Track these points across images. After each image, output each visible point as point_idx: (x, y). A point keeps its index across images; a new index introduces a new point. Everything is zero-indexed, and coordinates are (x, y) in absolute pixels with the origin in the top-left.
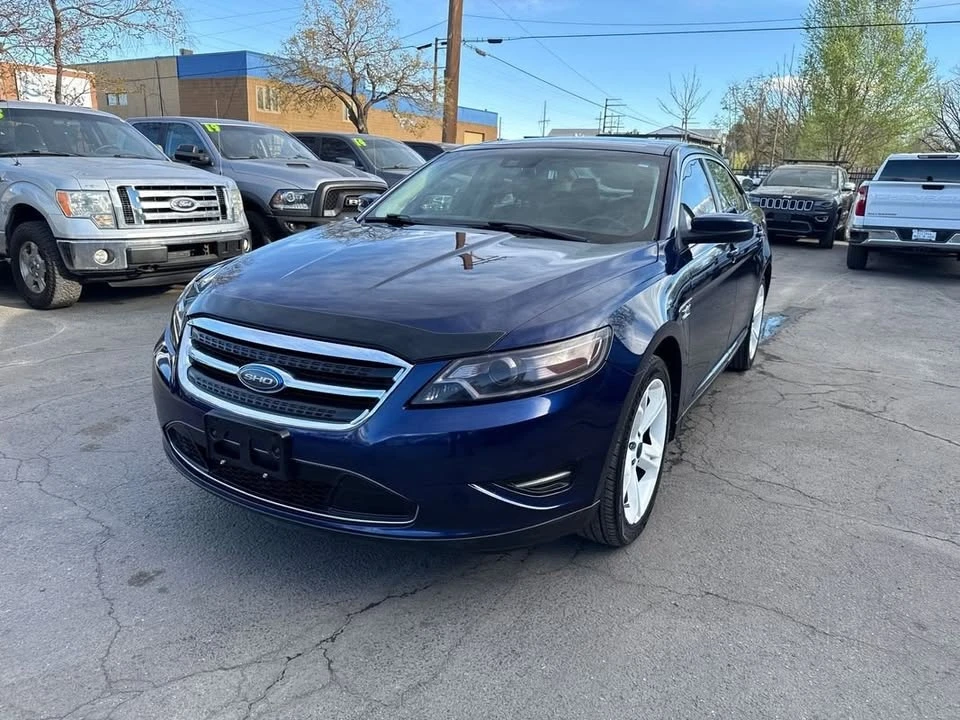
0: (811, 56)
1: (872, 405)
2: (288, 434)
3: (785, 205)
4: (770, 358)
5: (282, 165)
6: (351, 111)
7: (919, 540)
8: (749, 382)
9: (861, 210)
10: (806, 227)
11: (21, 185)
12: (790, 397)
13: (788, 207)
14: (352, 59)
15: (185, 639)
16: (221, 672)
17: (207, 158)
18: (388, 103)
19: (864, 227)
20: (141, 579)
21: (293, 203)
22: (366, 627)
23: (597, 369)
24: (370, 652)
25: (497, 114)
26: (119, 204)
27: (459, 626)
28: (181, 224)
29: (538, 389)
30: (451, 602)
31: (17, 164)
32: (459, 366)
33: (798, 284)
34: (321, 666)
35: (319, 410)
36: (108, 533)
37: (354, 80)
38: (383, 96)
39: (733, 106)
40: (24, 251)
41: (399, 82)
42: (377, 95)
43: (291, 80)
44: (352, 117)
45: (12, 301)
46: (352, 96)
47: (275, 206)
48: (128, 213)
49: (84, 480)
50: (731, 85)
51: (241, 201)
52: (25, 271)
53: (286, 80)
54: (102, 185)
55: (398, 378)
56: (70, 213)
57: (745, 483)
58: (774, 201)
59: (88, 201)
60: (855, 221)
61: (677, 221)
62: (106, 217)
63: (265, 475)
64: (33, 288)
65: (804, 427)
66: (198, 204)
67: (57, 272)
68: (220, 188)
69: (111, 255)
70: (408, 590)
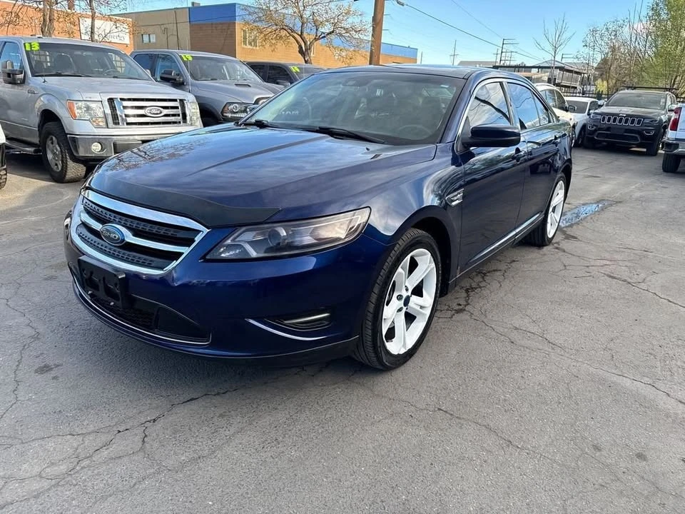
0: (657, 5)
1: (636, 276)
2: (124, 276)
3: (620, 121)
4: (569, 237)
5: (231, 85)
6: (300, 47)
7: (627, 383)
8: (545, 255)
9: (674, 127)
10: (636, 139)
11: (48, 97)
12: (570, 268)
13: (623, 123)
14: (302, 8)
15: (55, 412)
16: (69, 437)
17: (181, 80)
18: (326, 41)
19: (676, 139)
20: (45, 369)
21: (237, 112)
22: (182, 414)
23: (354, 238)
24: (175, 432)
25: (417, 49)
26: (108, 111)
27: (246, 419)
28: (153, 126)
29: (305, 251)
30: (247, 401)
31: (45, 81)
32: (244, 232)
33: (615, 182)
34: (138, 439)
35: (145, 260)
36: (37, 337)
37: (303, 24)
38: (323, 35)
39: (592, 44)
40: (49, 142)
41: (335, 24)
42: (319, 34)
43: (259, 24)
44: (301, 51)
45: (41, 176)
46: (301, 36)
47: (225, 114)
48: (115, 117)
49: (37, 299)
50: (591, 29)
51: (198, 111)
52: (50, 156)
53: (256, 24)
54: (97, 97)
55: (198, 239)
56: (75, 116)
57: (506, 330)
58: (612, 118)
59: (88, 108)
60: (670, 135)
61: (460, 129)
62: (100, 120)
63: (112, 303)
64: (55, 168)
65: (572, 291)
66: (166, 112)
67: (68, 157)
68: (182, 101)
69: (103, 147)
70: (222, 391)
